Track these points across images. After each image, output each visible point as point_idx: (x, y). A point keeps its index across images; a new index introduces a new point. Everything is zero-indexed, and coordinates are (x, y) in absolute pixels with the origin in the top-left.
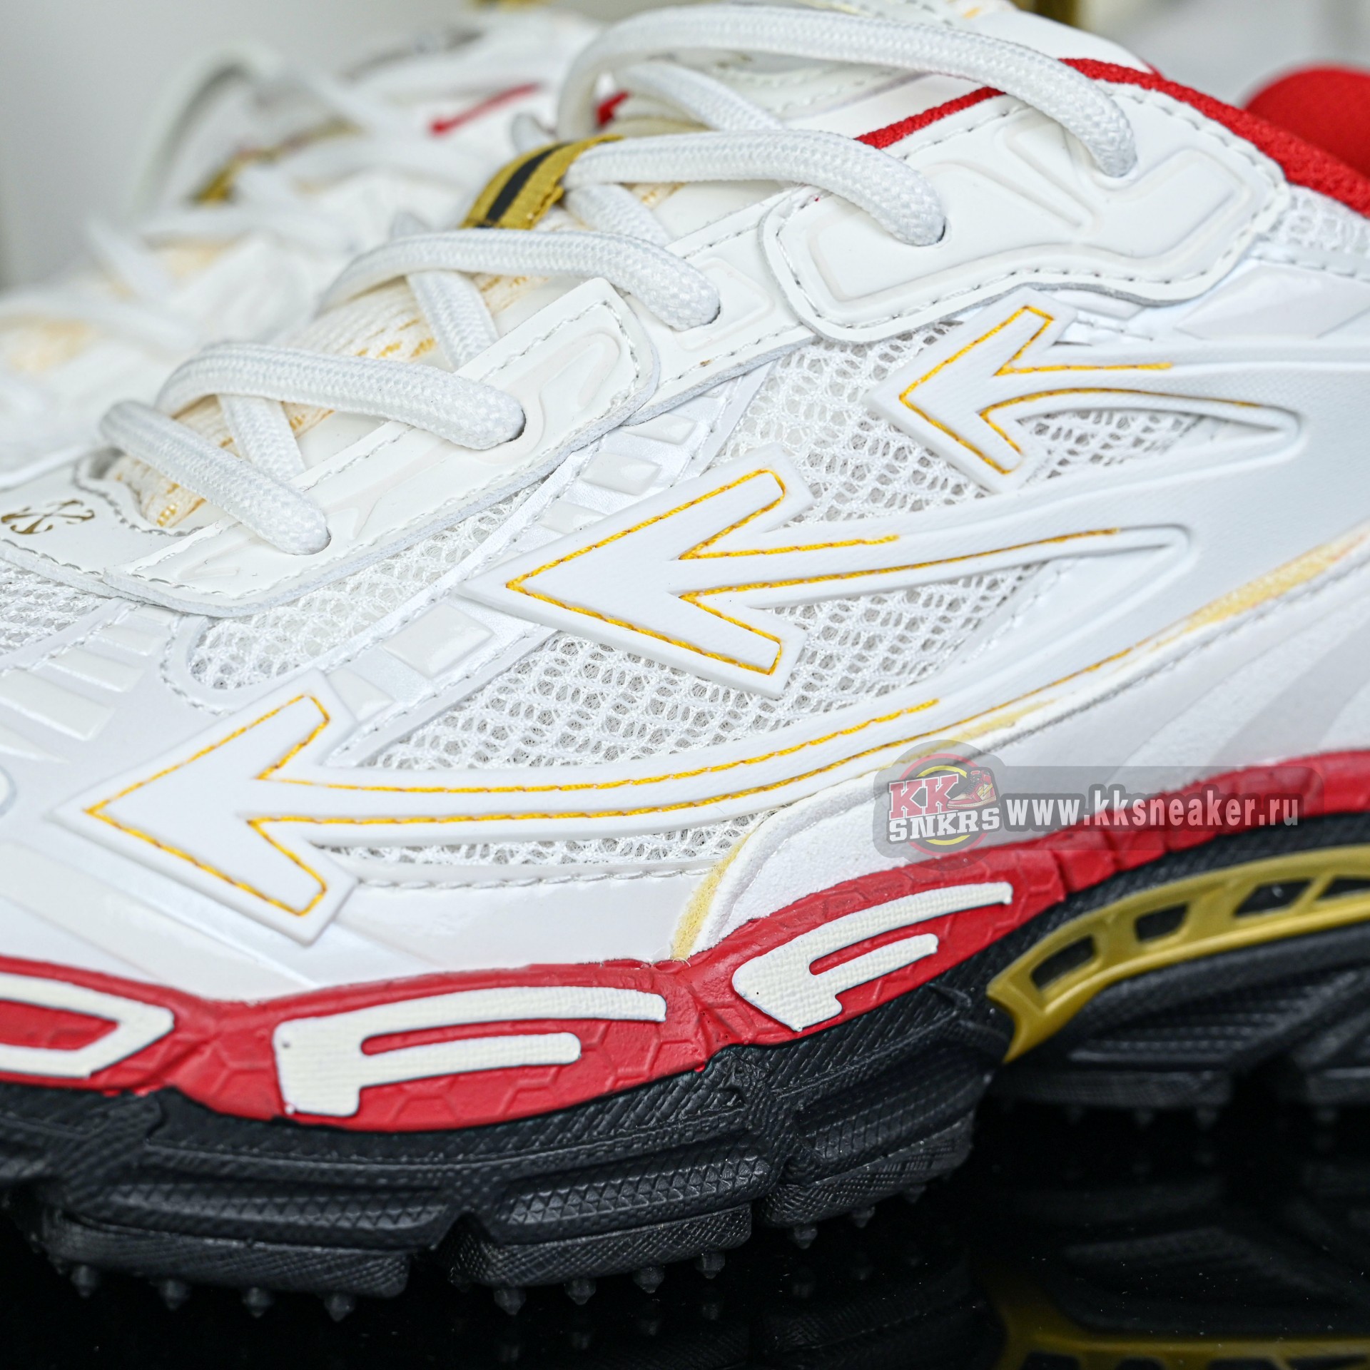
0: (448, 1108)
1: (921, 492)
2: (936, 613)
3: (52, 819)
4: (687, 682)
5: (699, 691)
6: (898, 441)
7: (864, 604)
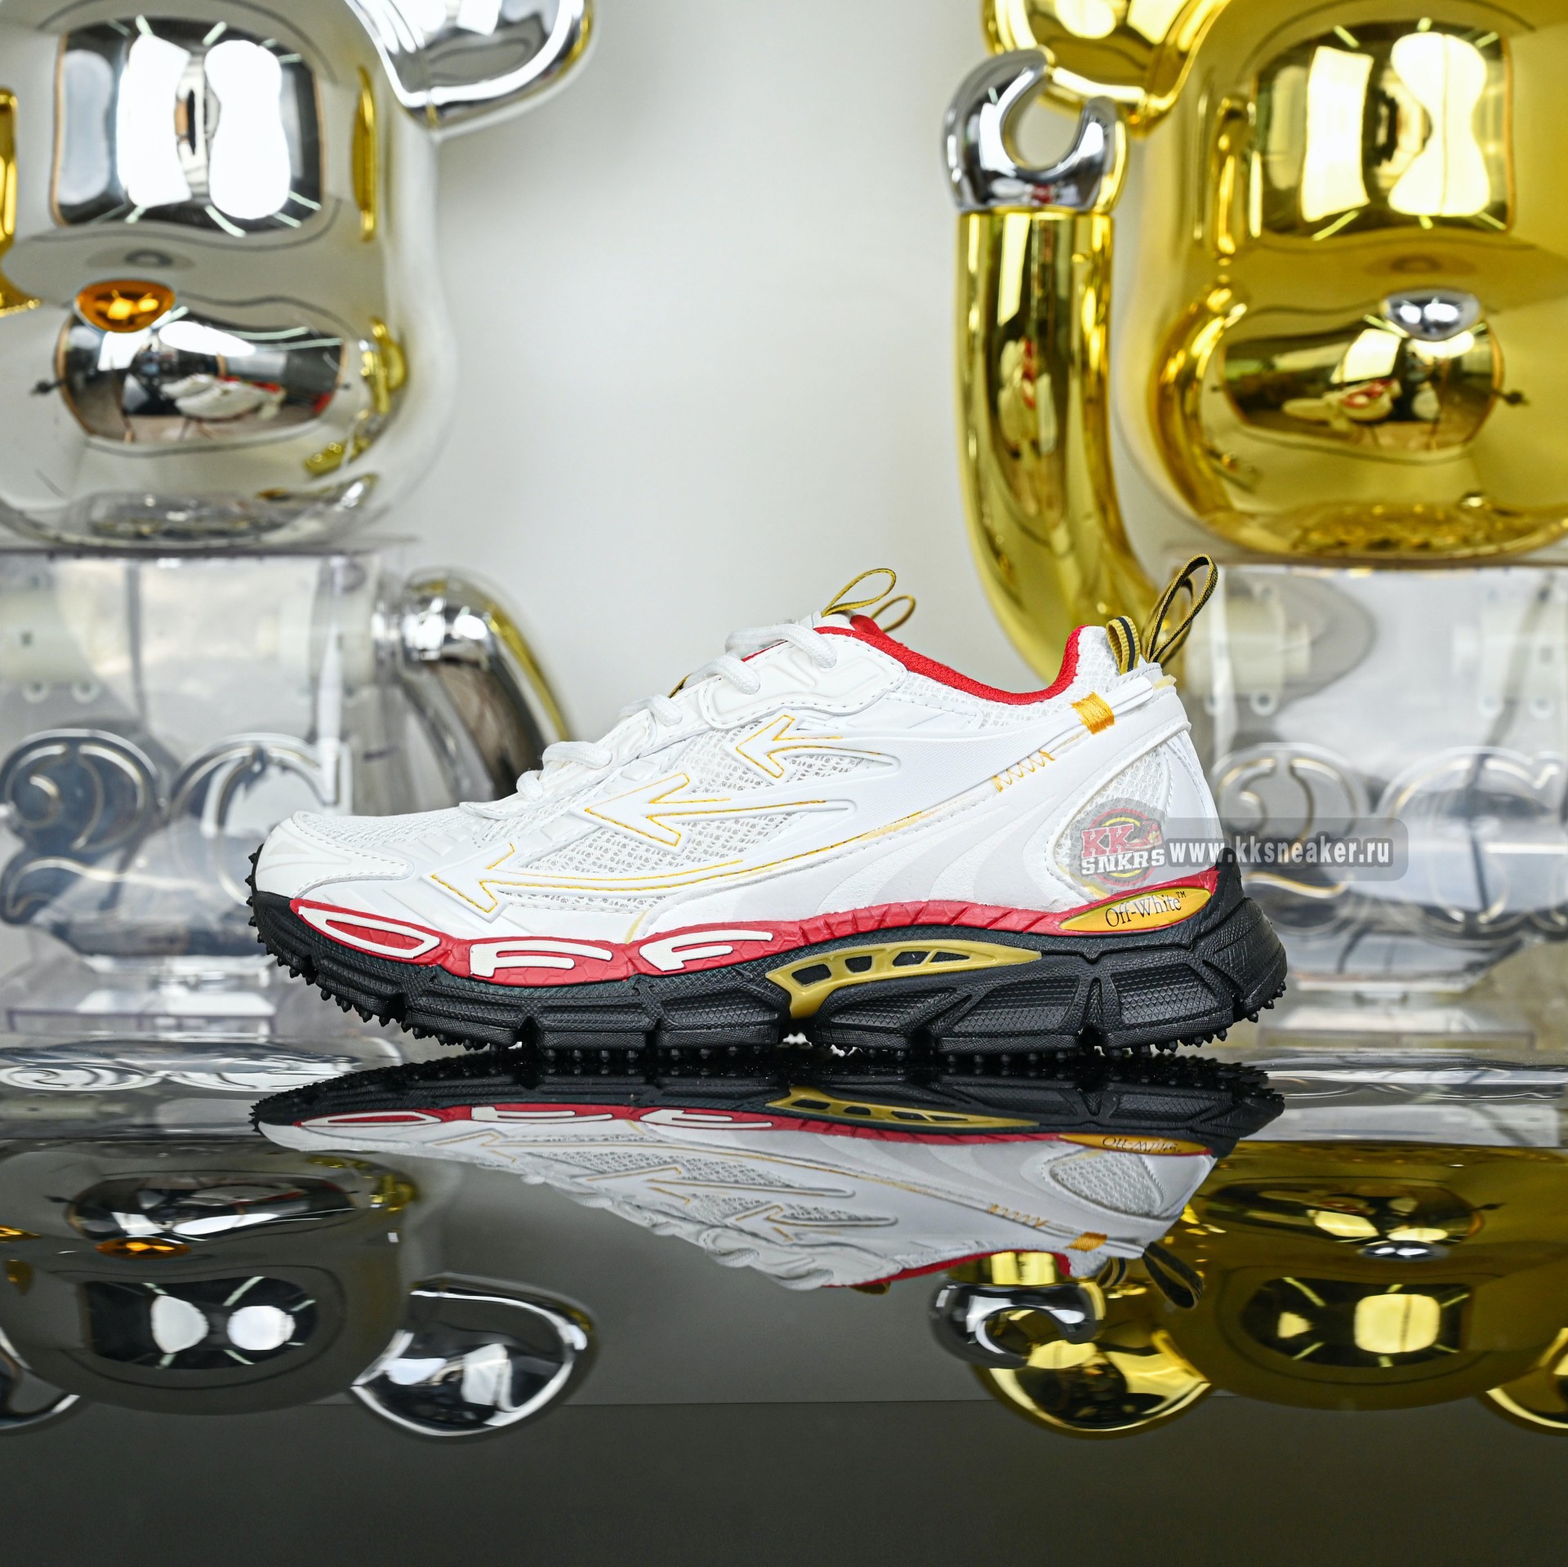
0: (525, 978)
1: (742, 783)
2: (745, 829)
3: (421, 879)
4: (644, 847)
5: (647, 850)
6: (735, 764)
7: (717, 823)
